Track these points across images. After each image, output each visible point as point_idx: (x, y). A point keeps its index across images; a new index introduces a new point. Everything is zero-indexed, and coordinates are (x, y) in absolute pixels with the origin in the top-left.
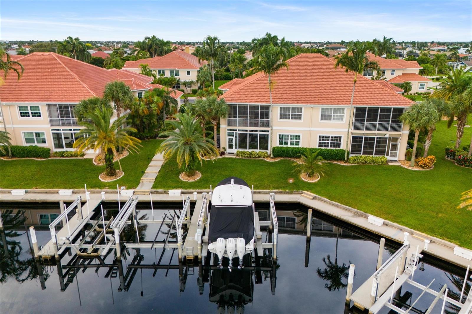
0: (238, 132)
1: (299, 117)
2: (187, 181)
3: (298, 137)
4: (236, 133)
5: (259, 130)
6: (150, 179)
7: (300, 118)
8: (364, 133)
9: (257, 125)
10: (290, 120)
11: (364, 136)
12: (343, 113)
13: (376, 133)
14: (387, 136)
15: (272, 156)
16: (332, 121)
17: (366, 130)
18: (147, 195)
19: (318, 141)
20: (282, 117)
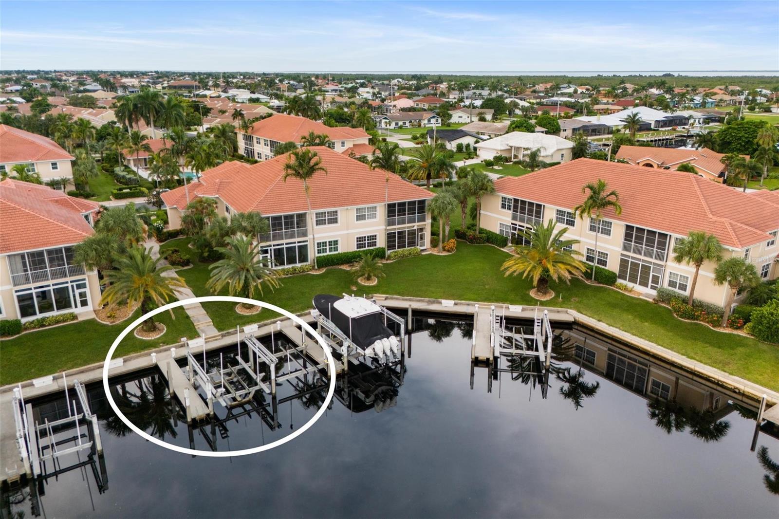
0: (273, 248)
1: (335, 221)
2: (250, 314)
3: (336, 242)
4: (271, 250)
5: (295, 241)
6: (206, 323)
7: (337, 222)
8: (396, 228)
9: (293, 237)
10: (327, 226)
11: (397, 231)
12: (376, 211)
13: (406, 227)
14: (415, 228)
15: (316, 267)
16: (367, 221)
17: (398, 224)
18: (220, 339)
19: (356, 243)
20: (319, 223)
